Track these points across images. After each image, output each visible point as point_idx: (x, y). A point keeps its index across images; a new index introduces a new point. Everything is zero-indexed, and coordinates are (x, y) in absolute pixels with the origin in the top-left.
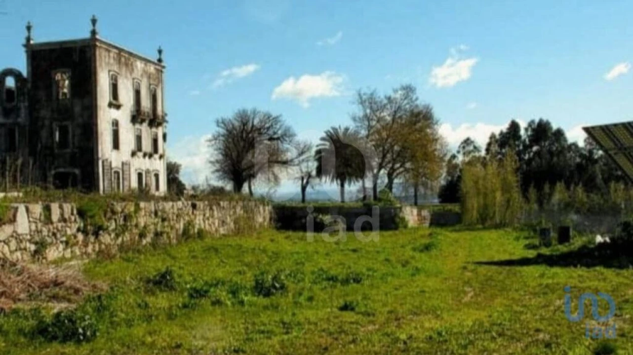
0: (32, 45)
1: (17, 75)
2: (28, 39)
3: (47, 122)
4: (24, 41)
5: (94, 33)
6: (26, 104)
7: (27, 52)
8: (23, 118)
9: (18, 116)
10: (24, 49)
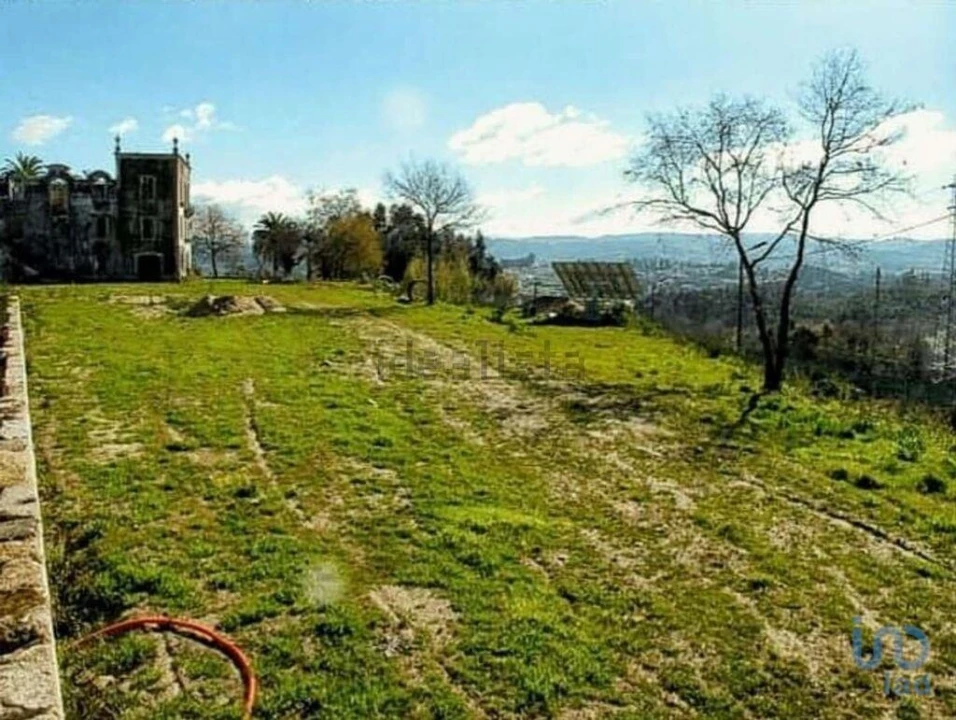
0: (122, 155)
1: (107, 176)
2: (118, 149)
3: (134, 216)
4: (113, 150)
5: (176, 150)
6: (115, 200)
7: (117, 159)
8: (113, 210)
9: (108, 209)
10: (113, 157)
